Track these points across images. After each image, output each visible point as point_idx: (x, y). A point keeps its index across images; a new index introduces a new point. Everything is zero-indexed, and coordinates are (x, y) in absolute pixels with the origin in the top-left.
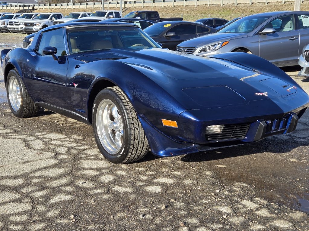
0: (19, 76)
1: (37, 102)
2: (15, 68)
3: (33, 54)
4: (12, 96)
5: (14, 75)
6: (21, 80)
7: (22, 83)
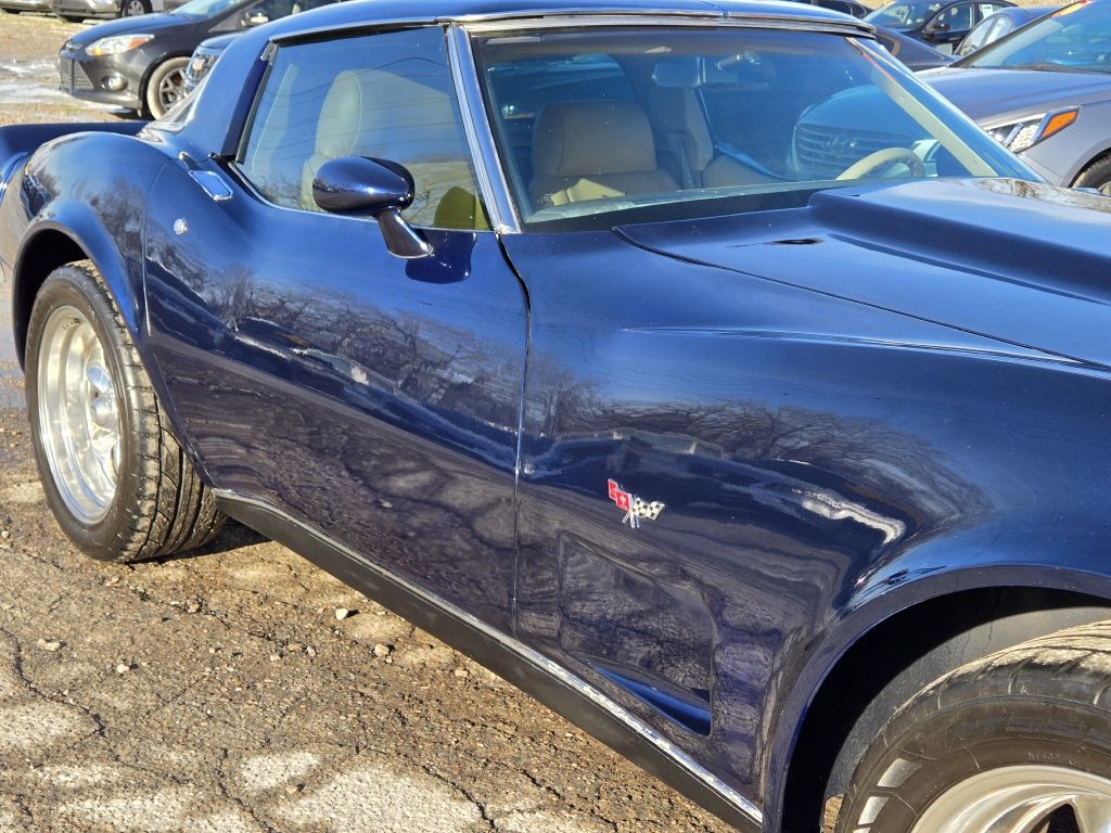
0: (116, 314)
1: (228, 493)
2: (83, 256)
3: (217, 188)
4: (57, 429)
5: (82, 301)
6: (125, 344)
7: (133, 365)
